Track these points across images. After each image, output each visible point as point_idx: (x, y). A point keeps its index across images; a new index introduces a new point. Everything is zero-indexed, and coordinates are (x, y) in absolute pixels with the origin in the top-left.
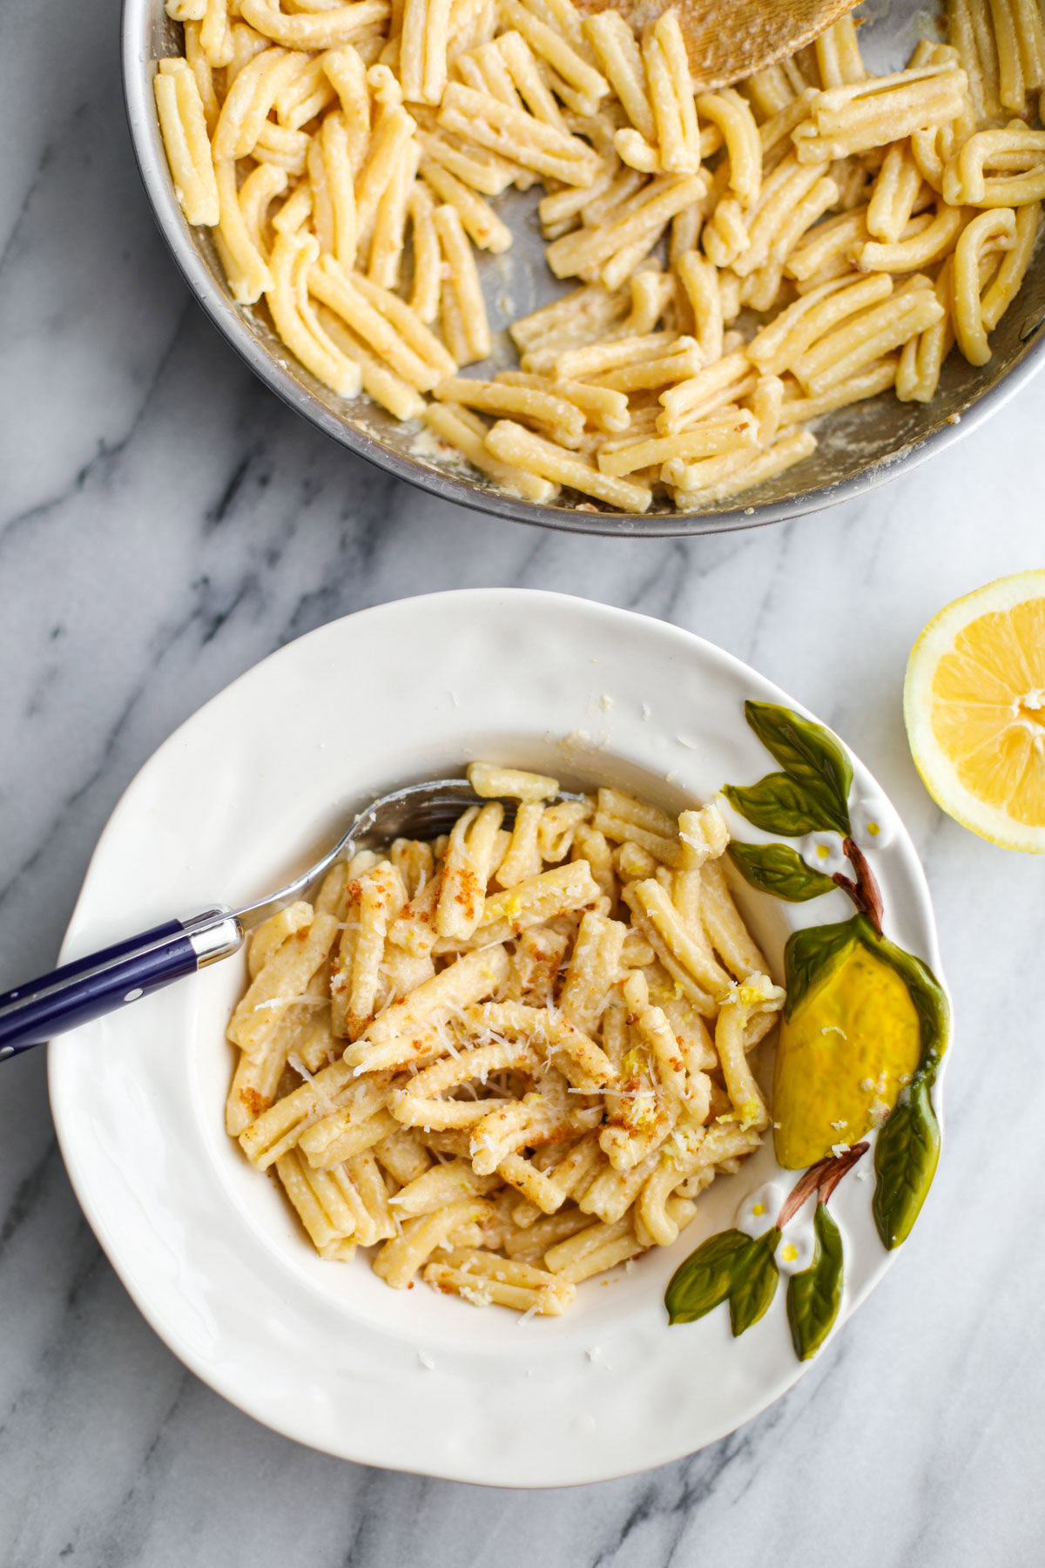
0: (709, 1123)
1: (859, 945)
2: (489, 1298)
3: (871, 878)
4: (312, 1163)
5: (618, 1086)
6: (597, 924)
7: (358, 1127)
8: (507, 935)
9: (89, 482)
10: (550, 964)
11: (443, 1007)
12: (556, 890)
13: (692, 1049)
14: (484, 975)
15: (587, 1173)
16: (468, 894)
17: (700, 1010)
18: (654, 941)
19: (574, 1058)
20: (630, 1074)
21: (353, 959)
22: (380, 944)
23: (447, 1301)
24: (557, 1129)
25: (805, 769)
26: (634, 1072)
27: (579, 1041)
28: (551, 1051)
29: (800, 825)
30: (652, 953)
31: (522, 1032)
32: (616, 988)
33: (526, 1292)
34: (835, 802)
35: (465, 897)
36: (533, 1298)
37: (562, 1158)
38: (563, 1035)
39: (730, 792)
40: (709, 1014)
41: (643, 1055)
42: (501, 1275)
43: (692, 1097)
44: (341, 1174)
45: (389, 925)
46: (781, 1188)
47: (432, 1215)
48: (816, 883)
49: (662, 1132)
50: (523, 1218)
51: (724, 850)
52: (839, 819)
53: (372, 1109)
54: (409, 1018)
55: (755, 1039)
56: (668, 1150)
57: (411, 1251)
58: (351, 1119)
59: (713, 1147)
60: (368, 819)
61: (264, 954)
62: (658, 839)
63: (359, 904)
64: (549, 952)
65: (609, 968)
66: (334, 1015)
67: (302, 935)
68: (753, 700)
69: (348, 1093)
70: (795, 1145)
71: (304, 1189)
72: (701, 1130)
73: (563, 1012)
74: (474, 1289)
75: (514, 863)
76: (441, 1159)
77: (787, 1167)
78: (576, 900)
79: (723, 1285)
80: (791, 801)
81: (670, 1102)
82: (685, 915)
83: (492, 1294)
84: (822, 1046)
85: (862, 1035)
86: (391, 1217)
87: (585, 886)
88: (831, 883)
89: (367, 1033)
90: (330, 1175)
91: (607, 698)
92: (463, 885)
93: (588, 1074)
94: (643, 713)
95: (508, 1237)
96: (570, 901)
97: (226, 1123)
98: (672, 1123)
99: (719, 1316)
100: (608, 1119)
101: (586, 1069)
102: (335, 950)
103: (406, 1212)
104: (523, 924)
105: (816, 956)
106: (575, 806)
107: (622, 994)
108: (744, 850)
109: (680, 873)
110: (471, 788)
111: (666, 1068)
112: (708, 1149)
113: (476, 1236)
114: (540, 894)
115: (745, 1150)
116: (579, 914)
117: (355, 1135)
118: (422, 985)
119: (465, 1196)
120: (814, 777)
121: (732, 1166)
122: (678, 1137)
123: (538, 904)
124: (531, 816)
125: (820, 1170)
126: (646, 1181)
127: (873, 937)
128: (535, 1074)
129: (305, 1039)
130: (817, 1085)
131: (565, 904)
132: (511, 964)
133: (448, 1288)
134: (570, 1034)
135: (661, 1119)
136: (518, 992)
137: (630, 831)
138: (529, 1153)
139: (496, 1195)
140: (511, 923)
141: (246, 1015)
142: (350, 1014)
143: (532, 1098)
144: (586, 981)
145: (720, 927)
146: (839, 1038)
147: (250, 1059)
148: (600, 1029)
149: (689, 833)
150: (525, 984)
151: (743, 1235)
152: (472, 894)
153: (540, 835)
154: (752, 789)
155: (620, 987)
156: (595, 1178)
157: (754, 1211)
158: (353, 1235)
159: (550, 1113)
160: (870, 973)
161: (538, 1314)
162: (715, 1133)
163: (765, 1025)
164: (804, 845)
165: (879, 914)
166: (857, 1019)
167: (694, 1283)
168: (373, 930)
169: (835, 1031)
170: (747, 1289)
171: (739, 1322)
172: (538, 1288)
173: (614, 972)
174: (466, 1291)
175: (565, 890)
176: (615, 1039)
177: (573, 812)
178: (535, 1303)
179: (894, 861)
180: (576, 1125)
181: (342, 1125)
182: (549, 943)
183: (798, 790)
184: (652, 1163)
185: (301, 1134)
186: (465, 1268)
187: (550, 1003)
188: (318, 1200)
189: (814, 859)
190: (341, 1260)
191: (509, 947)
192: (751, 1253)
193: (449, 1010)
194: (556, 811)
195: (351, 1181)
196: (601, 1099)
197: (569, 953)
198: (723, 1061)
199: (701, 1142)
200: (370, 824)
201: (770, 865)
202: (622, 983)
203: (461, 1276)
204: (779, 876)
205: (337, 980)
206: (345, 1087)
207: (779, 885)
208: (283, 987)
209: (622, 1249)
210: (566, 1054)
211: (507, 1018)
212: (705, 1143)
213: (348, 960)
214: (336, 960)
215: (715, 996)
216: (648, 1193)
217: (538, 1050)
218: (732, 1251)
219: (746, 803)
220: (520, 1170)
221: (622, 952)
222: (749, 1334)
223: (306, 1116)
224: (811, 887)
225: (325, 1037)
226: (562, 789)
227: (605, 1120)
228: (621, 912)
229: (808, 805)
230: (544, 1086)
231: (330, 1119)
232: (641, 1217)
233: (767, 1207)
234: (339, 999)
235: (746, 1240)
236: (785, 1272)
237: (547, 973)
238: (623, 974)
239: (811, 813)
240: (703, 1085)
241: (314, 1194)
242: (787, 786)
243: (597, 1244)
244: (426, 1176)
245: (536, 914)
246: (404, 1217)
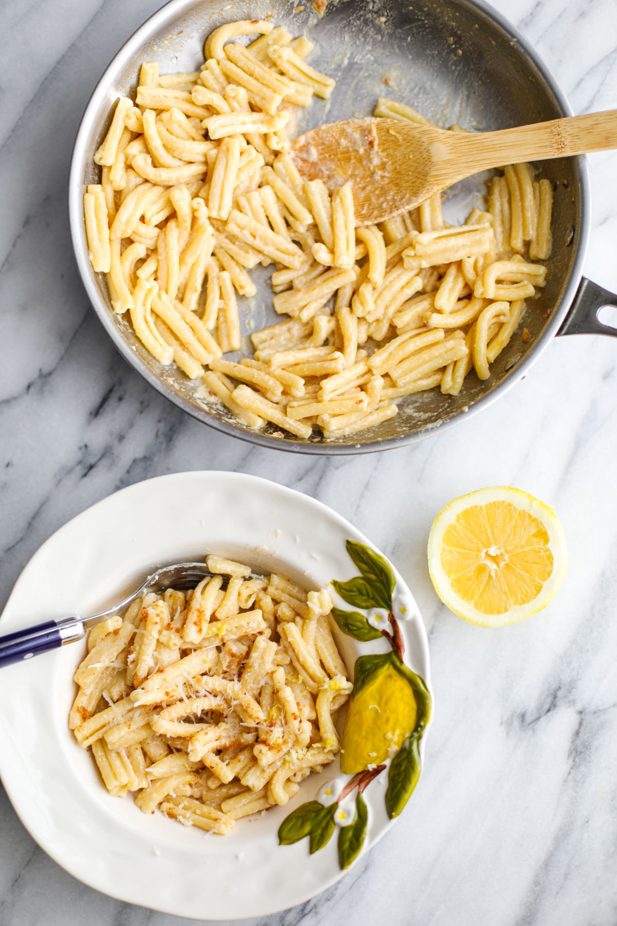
0: (309, 747)
1: (391, 667)
2: (191, 823)
3: (400, 634)
4: (110, 747)
5: (265, 724)
6: (263, 642)
7: (134, 731)
8: (218, 643)
9: (32, 390)
10: (238, 660)
11: (182, 676)
12: (244, 623)
13: (304, 709)
14: (205, 662)
15: (246, 765)
16: (200, 622)
17: (310, 690)
18: (291, 653)
19: (245, 708)
20: (272, 718)
21: (140, 648)
22: (155, 642)
23: (171, 822)
24: (233, 742)
25: (373, 577)
26: (274, 718)
27: (248, 699)
28: (234, 703)
29: (368, 604)
30: (289, 659)
31: (220, 692)
32: (269, 675)
33: (210, 821)
34: (386, 595)
35: (198, 623)
36: (212, 825)
37: (235, 757)
38: (240, 696)
39: (335, 583)
40: (314, 692)
41: (279, 710)
42: (198, 812)
43: (301, 733)
44: (124, 754)
45: (160, 632)
46: (341, 782)
47: (168, 778)
48: (373, 634)
49: (285, 749)
50: (212, 784)
51: (329, 612)
52: (387, 603)
53: (142, 723)
54: (165, 680)
55: (336, 707)
56: (287, 758)
57: (155, 795)
58: (131, 727)
59: (310, 758)
60: (154, 578)
61: (96, 640)
62: (298, 602)
63: (146, 621)
64: (238, 654)
65: (267, 664)
66: (128, 674)
67: (116, 632)
68: (350, 540)
69: (131, 714)
70: (350, 762)
71: (104, 759)
72: (305, 750)
73: (242, 684)
74: (184, 817)
75: (225, 608)
76: (174, 751)
77: (345, 773)
78: (253, 629)
79: (307, 828)
80: (365, 592)
81: (290, 734)
82: (307, 642)
83: (193, 821)
84: (368, 715)
85: (388, 711)
86: (146, 777)
87: (259, 623)
88: (381, 634)
89: (143, 685)
90: (118, 754)
91: (279, 531)
92: (198, 616)
93: (251, 716)
94: (295, 540)
95: (204, 793)
96: (250, 629)
97: (69, 722)
98: (290, 745)
99: (304, 843)
100: (259, 740)
101: (250, 714)
102: (132, 641)
103: (154, 776)
104: (226, 638)
105: (370, 669)
106: (258, 581)
107: (272, 678)
108: (339, 613)
109: (307, 621)
110: (207, 568)
111: (290, 717)
112: (307, 759)
113: (188, 791)
114: (236, 625)
115: (326, 762)
116: (255, 636)
117: (132, 735)
118: (173, 664)
119: (185, 770)
120: (377, 581)
121: (319, 769)
122: (293, 752)
123: (234, 630)
124: (236, 585)
125: (360, 776)
126: (275, 772)
127: (398, 663)
128: (225, 714)
129: (112, 685)
130: (364, 733)
131: (248, 631)
132: (219, 657)
133: (171, 815)
134: (244, 696)
135: (285, 742)
136: (221, 672)
137: (284, 597)
138: (219, 752)
139: (201, 771)
140: (220, 637)
141: (84, 670)
142: (136, 675)
143: (223, 725)
144: (255, 670)
145: (325, 650)
146: (377, 711)
147: (84, 691)
148: (260, 694)
149: (312, 602)
150: (225, 669)
151: (320, 804)
152: (202, 621)
153: (239, 594)
154: (346, 583)
155: (271, 674)
156: (250, 768)
157: (327, 793)
158: (126, 785)
159: (231, 734)
160: (395, 681)
161: (214, 833)
162: (312, 752)
163: (342, 700)
164: (369, 614)
165: (402, 652)
166: (386, 703)
167: (293, 826)
168: (151, 635)
169: (375, 708)
170: (319, 831)
171: (313, 847)
172: (216, 820)
173: (269, 667)
174: (180, 818)
175: (248, 623)
176: (266, 700)
177: (257, 584)
178: (214, 827)
179: (412, 627)
180: (242, 741)
181: (126, 729)
182: (238, 649)
183: (368, 587)
184: (279, 764)
185: (106, 732)
186: (181, 806)
187: (236, 678)
188: (110, 765)
189: (373, 621)
190: (120, 797)
191: (219, 649)
192: (323, 813)
193: (185, 678)
194: (249, 583)
195: (128, 757)
196: (257, 729)
197: (248, 654)
198: (319, 716)
199: (305, 755)
200: (155, 581)
201: (351, 622)
202: (272, 673)
203: (179, 810)
204: (355, 628)
205: (131, 658)
206: (130, 711)
207: (354, 632)
208: (103, 658)
209: (259, 805)
210: (241, 705)
211: (214, 685)
212: (306, 756)
213: (137, 648)
214: (132, 647)
215: (318, 684)
216: (275, 778)
217: (227, 702)
218: (314, 811)
219: (342, 590)
220: (213, 761)
221: (274, 657)
222: (318, 854)
223: (109, 723)
224: (370, 635)
225: (123, 684)
226: (253, 572)
227: (257, 740)
228: (276, 637)
229: (373, 594)
230: (229, 720)
231: (121, 726)
232: (271, 790)
233: (333, 792)
234: (131, 666)
235: (321, 807)
236: (339, 825)
237: (236, 664)
238: (273, 668)
239: (373, 599)
240: (308, 728)
241: (109, 762)
242: (363, 584)
243: (248, 801)
244: (166, 758)
245: (233, 634)
246: (153, 778)
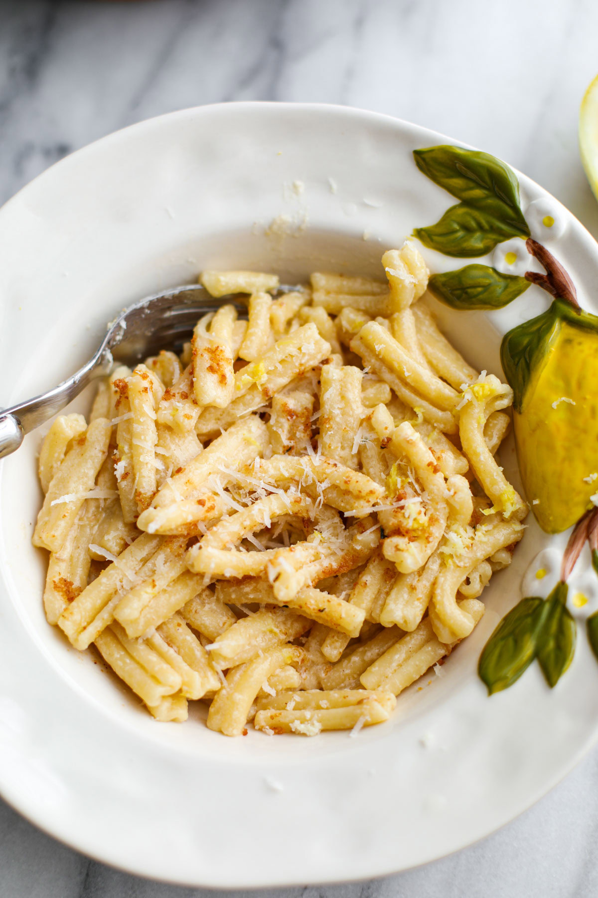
0: (476, 521)
1: (564, 324)
2: (318, 726)
3: (558, 265)
4: (131, 632)
5: (388, 502)
6: (335, 372)
7: (164, 591)
8: (257, 403)
10: (303, 420)
11: (218, 472)
12: (292, 350)
13: (444, 455)
14: (247, 442)
15: (379, 592)
16: (218, 364)
17: (442, 426)
18: (387, 376)
19: (343, 487)
20: (396, 489)
21: (131, 446)
22: (153, 427)
23: (283, 739)
24: (343, 558)
25: (478, 193)
26: (399, 486)
27: (344, 472)
28: (322, 487)
29: (488, 242)
30: (388, 389)
31: (292, 479)
32: (364, 424)
33: (351, 708)
34: (510, 211)
35: (215, 365)
36: (358, 711)
37: (354, 584)
38: (328, 471)
39: (421, 234)
40: (450, 429)
41: (402, 472)
42: (324, 703)
43: (455, 493)
44: (158, 640)
45: (156, 410)
46: (555, 550)
47: (251, 661)
48: (513, 287)
49: (437, 532)
50: (333, 650)
51: (425, 288)
52: (519, 226)
53: (174, 573)
54: (188, 482)
55: (495, 440)
56: (446, 550)
57: (238, 697)
58: (157, 583)
59: (485, 539)
60: (119, 327)
61: (52, 467)
62: (369, 298)
63: (127, 398)
64: (299, 409)
65: (354, 407)
66: (123, 503)
67: (81, 440)
68: (419, 148)
69: (149, 565)
70: (557, 510)
71: (128, 661)
72: (470, 530)
73: (322, 454)
74: (303, 721)
75: (254, 338)
76: (246, 611)
77: (555, 532)
78: (313, 357)
79: (529, 648)
80: (473, 224)
81: (437, 503)
82: (407, 348)
83: (319, 721)
84: (557, 419)
85: (588, 397)
86: (212, 668)
87: (316, 343)
88: (526, 282)
89: (154, 502)
90: (148, 643)
91: (299, 183)
92: (212, 359)
93: (358, 497)
94: (330, 188)
95: (323, 675)
96: (306, 357)
97: (45, 613)
98: (443, 522)
99: (532, 675)
100: (387, 532)
101: (355, 493)
102: (113, 445)
103: (225, 658)
104: (271, 387)
105: (529, 344)
106: (295, 294)
107: (372, 429)
108: (443, 279)
109: (396, 315)
110: (204, 291)
111: (426, 473)
112: (481, 542)
113: (293, 677)
114: (280, 356)
115: (513, 538)
116: (316, 370)
117: (163, 599)
118: (196, 458)
119: (275, 641)
120: (487, 197)
121: (504, 557)
122: (452, 536)
123: (280, 367)
124: (261, 306)
125: (586, 523)
126: (434, 584)
127: (573, 314)
128: (312, 515)
129: (102, 533)
130: (561, 453)
131: (303, 361)
132: (269, 429)
133: (280, 730)
134: (334, 469)
135: (433, 520)
136: (281, 450)
137: (344, 300)
138: (324, 583)
139: (304, 640)
140: (260, 388)
141: (46, 519)
142: (138, 494)
143: (316, 537)
144: (338, 423)
145: (440, 355)
146: (570, 407)
147: (58, 555)
149: (393, 267)
150: (286, 443)
151: (533, 599)
152: (221, 363)
153: (272, 321)
154: (438, 225)
155: (367, 422)
156: (388, 594)
157: (537, 577)
158: (180, 691)
159: (333, 547)
160: (580, 344)
161: (366, 726)
162: (483, 528)
163: (501, 423)
164: (493, 259)
165: (573, 293)
166: (580, 385)
167: (500, 656)
168: (144, 414)
169: (564, 401)
170: (551, 644)
171: (550, 677)
172: (360, 702)
173: (360, 411)
174: (297, 725)
175: (300, 349)
176: (374, 464)
177: (294, 301)
178: (362, 714)
179: (573, 244)
180: (358, 548)
181: (149, 589)
182: (299, 401)
183: (476, 214)
184: (434, 566)
185: (115, 608)
186: (291, 706)
187: (310, 450)
188: (142, 667)
189: (504, 266)
190: (174, 721)
191: (264, 417)
192: (547, 608)
193: (224, 475)
194: (281, 300)
195: (169, 644)
196: (374, 516)
197: (317, 405)
198: (473, 462)
199: (473, 539)
200: (122, 333)
201: (470, 282)
202: (369, 419)
203: (289, 715)
204: (480, 289)
205: (120, 468)
206: (145, 561)
207: (481, 297)
208: (72, 486)
209: (429, 655)
210: (335, 487)
211: (277, 468)
212: (476, 538)
213: (126, 448)
214: (115, 451)
215: (451, 411)
216: (438, 592)
217: (309, 491)
218: (527, 616)
219: (435, 238)
220: (316, 600)
221: (362, 395)
222: (564, 681)
223: (116, 592)
224: (510, 290)
225: (120, 525)
226: (282, 281)
227: (383, 534)
228: (351, 358)
229: (488, 222)
230: (322, 525)
231: (138, 588)
232: (438, 617)
233: (548, 568)
234: (123, 484)
235: (537, 602)
236: (580, 618)
237: (302, 427)
238: (368, 412)
239: (493, 229)
240: (463, 484)
241: (138, 663)
242: (467, 213)
243: (403, 656)
244: (236, 624)
245: (281, 375)
246: (224, 665)
